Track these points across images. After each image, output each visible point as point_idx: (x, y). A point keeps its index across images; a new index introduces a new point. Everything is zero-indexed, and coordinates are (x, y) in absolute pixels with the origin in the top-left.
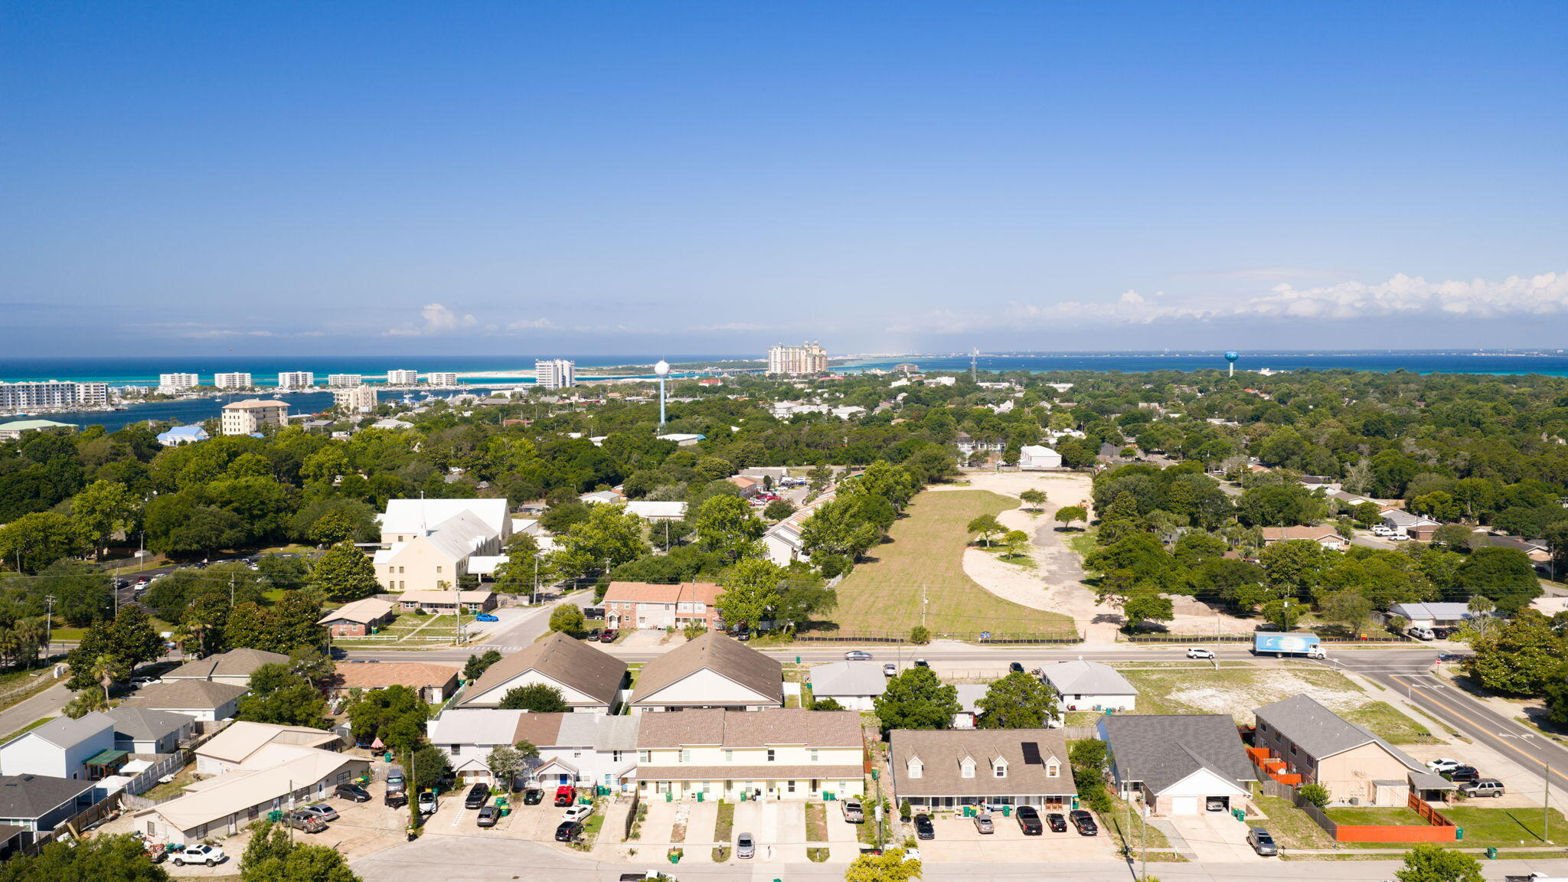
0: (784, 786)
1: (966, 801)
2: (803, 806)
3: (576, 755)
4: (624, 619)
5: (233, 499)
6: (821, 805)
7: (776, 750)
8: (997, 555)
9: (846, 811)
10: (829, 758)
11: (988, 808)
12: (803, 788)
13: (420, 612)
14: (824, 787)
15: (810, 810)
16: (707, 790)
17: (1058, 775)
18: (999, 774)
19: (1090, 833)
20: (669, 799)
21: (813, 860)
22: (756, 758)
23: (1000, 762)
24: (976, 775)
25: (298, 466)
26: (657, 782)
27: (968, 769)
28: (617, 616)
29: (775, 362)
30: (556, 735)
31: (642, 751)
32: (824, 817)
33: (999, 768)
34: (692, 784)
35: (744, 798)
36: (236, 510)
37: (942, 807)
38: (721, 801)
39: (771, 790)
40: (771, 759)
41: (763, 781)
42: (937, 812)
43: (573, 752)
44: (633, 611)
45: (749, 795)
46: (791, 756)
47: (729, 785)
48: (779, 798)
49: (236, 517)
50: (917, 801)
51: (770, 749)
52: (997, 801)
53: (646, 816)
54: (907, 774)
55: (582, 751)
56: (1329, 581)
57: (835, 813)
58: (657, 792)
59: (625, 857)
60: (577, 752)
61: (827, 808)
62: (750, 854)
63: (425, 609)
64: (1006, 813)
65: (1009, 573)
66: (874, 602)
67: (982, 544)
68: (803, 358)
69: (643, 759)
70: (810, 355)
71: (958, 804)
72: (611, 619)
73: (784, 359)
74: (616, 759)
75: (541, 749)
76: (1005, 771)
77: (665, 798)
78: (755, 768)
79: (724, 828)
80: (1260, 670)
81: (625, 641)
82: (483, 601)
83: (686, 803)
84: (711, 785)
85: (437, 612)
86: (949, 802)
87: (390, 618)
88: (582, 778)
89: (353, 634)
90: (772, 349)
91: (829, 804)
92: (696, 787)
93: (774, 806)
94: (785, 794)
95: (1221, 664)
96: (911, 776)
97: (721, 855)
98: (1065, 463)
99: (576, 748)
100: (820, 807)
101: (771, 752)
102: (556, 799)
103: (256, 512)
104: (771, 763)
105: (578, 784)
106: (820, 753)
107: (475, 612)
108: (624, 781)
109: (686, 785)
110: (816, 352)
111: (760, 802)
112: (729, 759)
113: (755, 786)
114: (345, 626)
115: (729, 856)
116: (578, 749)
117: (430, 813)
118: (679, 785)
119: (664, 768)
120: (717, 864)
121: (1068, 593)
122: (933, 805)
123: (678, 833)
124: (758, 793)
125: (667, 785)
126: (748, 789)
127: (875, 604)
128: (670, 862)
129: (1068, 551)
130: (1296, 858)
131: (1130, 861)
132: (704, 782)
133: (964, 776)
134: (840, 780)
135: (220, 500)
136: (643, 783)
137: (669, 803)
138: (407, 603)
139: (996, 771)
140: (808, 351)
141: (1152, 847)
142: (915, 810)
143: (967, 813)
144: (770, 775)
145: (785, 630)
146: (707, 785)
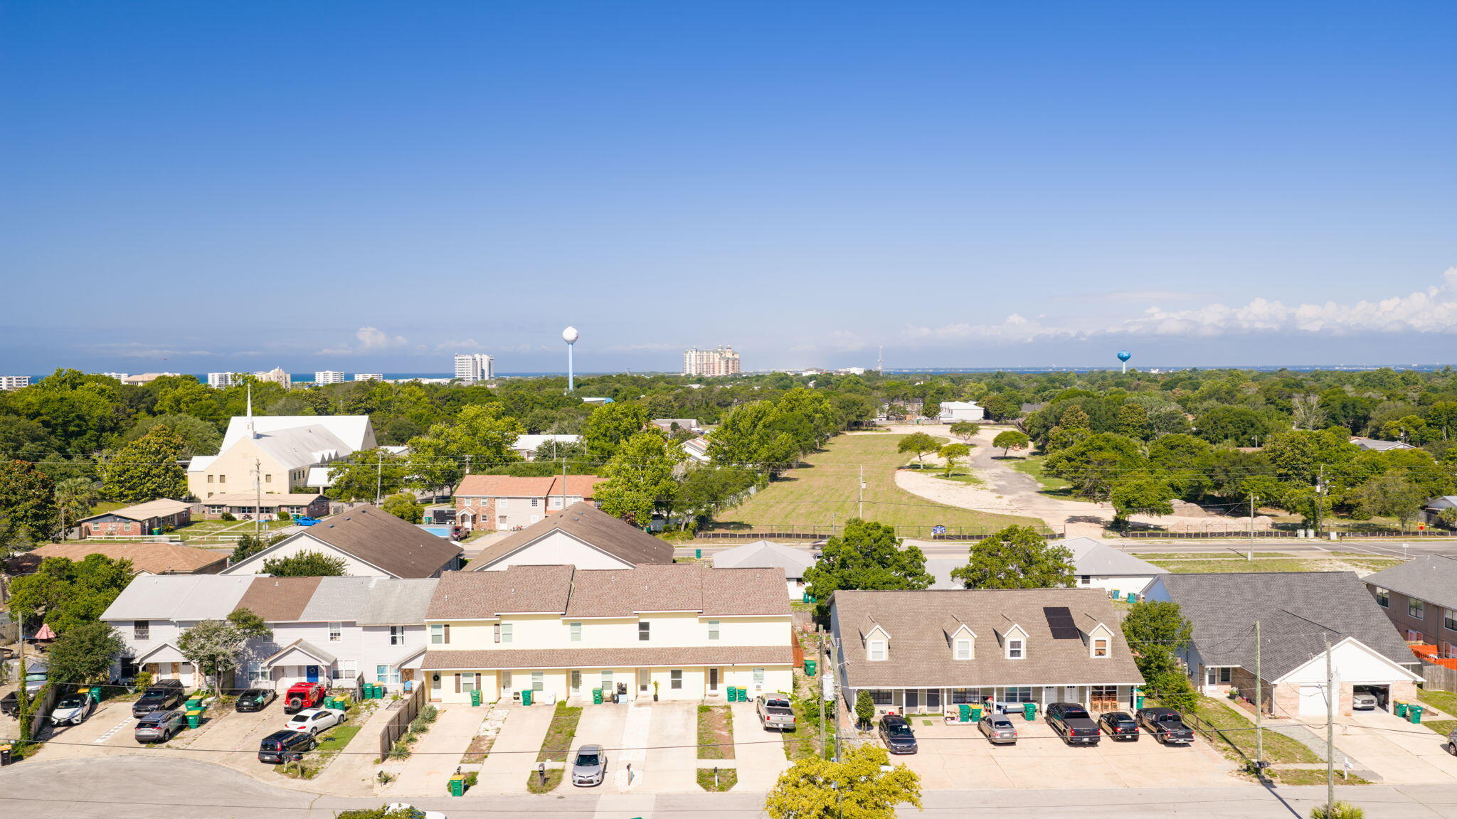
0: (664, 678)
1: (961, 697)
2: (695, 711)
3: (334, 636)
4: (480, 519)
5: (42, 412)
6: (723, 708)
7: (654, 623)
8: (934, 474)
9: (764, 713)
10: (736, 634)
11: (999, 707)
12: (695, 682)
13: (228, 518)
14: (730, 679)
15: (706, 715)
16: (538, 687)
17: (1108, 655)
18: (1013, 653)
19: (1181, 741)
20: (477, 701)
21: (708, 789)
22: (623, 636)
23: (1014, 634)
24: (977, 655)
25: (155, 402)
26: (458, 675)
27: (964, 645)
28: (470, 515)
29: (690, 365)
30: (303, 606)
31: (434, 626)
32: (729, 723)
33: (1013, 644)
34: (514, 678)
35: (599, 698)
36: (46, 424)
37: (923, 708)
38: (562, 704)
39: (644, 688)
40: (644, 637)
41: (628, 670)
42: (914, 715)
43: (328, 631)
44: (492, 509)
45: (607, 694)
46: (676, 632)
47: (575, 679)
48: (656, 698)
49: (43, 431)
50: (882, 697)
51: (642, 620)
52: (1011, 698)
53: (430, 726)
54: (865, 655)
55: (342, 630)
56: (1349, 475)
57: (746, 721)
58: (458, 691)
59: (372, 787)
60: (335, 630)
61: (733, 710)
62: (594, 779)
63: (235, 515)
64: (1028, 715)
65: (951, 487)
66: (795, 509)
67: (915, 467)
68: (717, 360)
69: (436, 639)
70: (724, 358)
71: (949, 703)
72: (463, 518)
73: (698, 362)
74: (394, 641)
75: (277, 626)
76: (1023, 650)
77: (470, 700)
78: (618, 651)
79: (556, 743)
80: (1305, 560)
81: (476, 541)
82: (307, 504)
83: (504, 706)
84: (547, 679)
85: (250, 518)
86: (933, 698)
87: (184, 521)
88: (343, 674)
89: (123, 533)
90: (687, 352)
91: (737, 707)
92: (521, 682)
93: (647, 710)
94: (666, 692)
95: (1255, 555)
96: (870, 657)
97: (543, 781)
98: (987, 415)
99: (332, 625)
100: (722, 711)
101: (644, 626)
102: (287, 702)
103: (72, 428)
104: (644, 644)
105: (336, 683)
106: (722, 627)
107: (298, 517)
108: (407, 675)
109: (504, 680)
110: (729, 355)
111: (626, 705)
112: (576, 637)
113: (617, 678)
114: (114, 525)
115: (558, 783)
116: (335, 628)
117: (69, 724)
118: (494, 678)
119: (473, 652)
120: (535, 796)
121: (1028, 500)
122: (908, 705)
123: (478, 750)
124: (622, 690)
125: (473, 680)
126: (607, 684)
127: (796, 511)
128: (450, 795)
129: (1014, 471)
131: (1268, 784)
132: (535, 673)
133: (956, 657)
134: (754, 669)
135: (26, 411)
136: (436, 678)
137: (476, 708)
138: (213, 506)
139: (1008, 649)
140: (721, 354)
141: (1294, 762)
142: (880, 712)
143: (967, 716)
144: (642, 663)
145: (683, 527)
146: (538, 679)
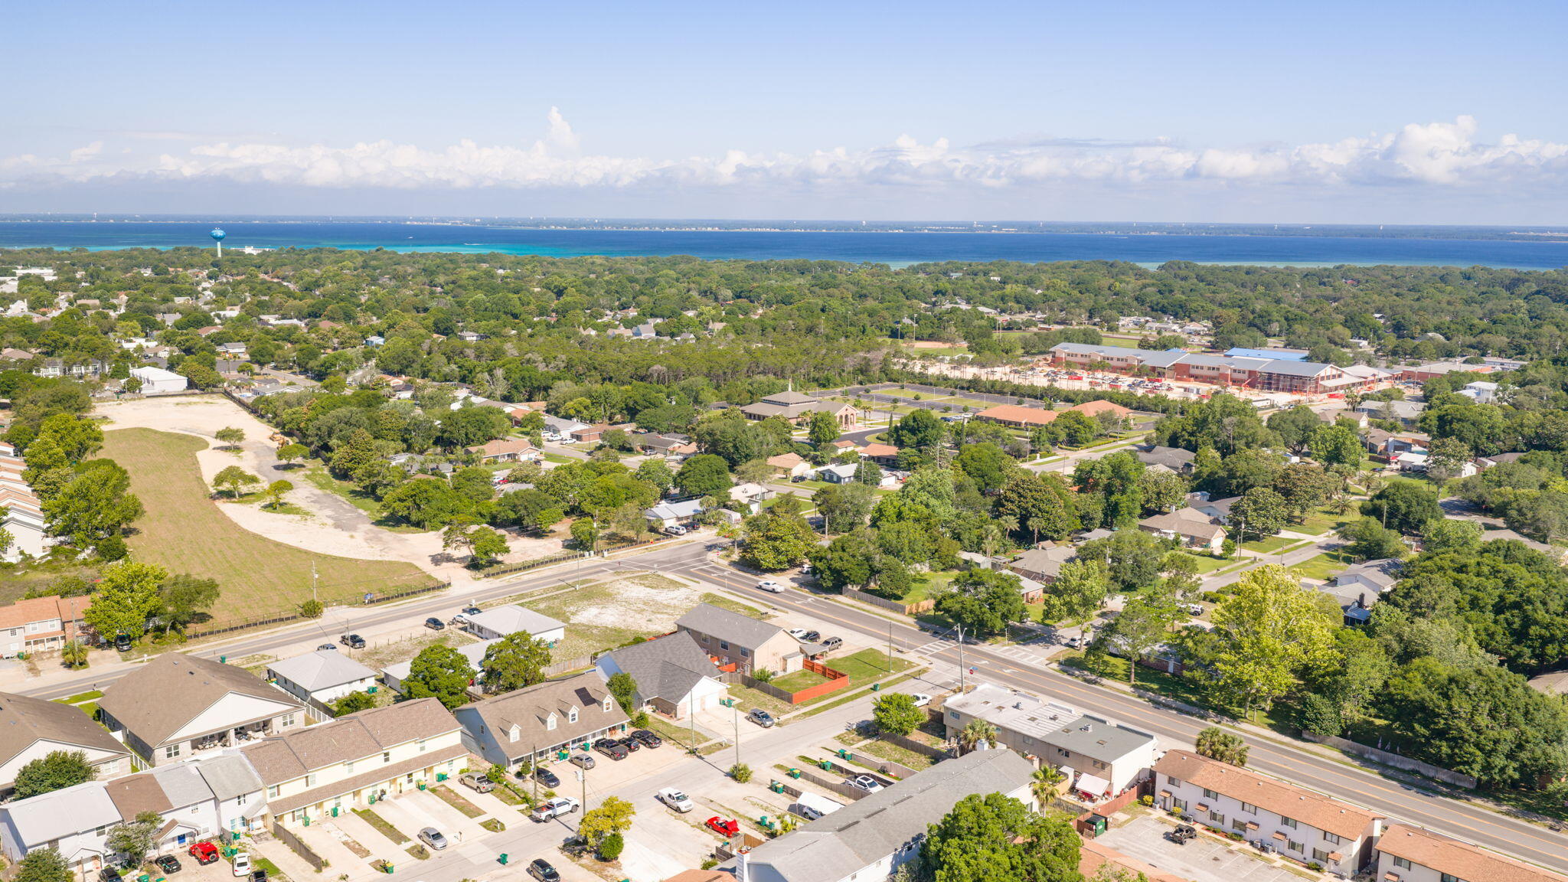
0: (403, 779)
2: (430, 793)
3: (193, 811)
6: (441, 786)
7: (391, 751)
8: (258, 506)
9: (475, 786)
10: (435, 744)
11: (572, 748)
14: (437, 770)
15: (438, 793)
16: (338, 804)
17: (611, 709)
18: (572, 720)
19: (657, 745)
20: (306, 823)
22: (375, 763)
23: (573, 710)
24: (557, 725)
26: (292, 812)
27: (552, 722)
30: (166, 801)
31: (269, 788)
32: (457, 795)
33: (572, 716)
34: (325, 804)
35: (375, 800)
37: (538, 759)
38: (355, 810)
39: (394, 787)
40: (387, 760)
41: (383, 781)
43: (191, 808)
45: (376, 796)
46: (403, 752)
47: (355, 794)
48: (402, 792)
51: (385, 752)
54: (509, 740)
55: (200, 805)
58: (294, 821)
60: (194, 808)
61: (448, 787)
64: (584, 748)
67: (226, 495)
69: (272, 795)
71: (550, 753)
74: (239, 803)
76: (577, 717)
77: (303, 824)
78: (376, 772)
79: (390, 832)
83: (322, 822)
84: (341, 799)
88: (203, 831)
92: (329, 805)
93: (399, 800)
94: (407, 787)
96: (512, 740)
97: (420, 853)
98: (191, 385)
100: (443, 789)
101: (386, 754)
104: (389, 764)
105: (199, 838)
106: (427, 743)
109: (318, 806)
111: (389, 800)
112: (350, 771)
113: (379, 788)
115: (427, 852)
116: (193, 806)
118: (313, 807)
119: (295, 797)
120: (425, 860)
121: (378, 539)
123: (356, 848)
125: (302, 811)
126: (375, 792)
129: (320, 492)
130: (787, 722)
131: (701, 758)
132: (334, 798)
133: (549, 729)
134: (447, 761)
137: (308, 828)
139: (570, 718)
141: (702, 742)
143: (561, 757)
144: (388, 774)
145: (168, 631)
146: (338, 801)
